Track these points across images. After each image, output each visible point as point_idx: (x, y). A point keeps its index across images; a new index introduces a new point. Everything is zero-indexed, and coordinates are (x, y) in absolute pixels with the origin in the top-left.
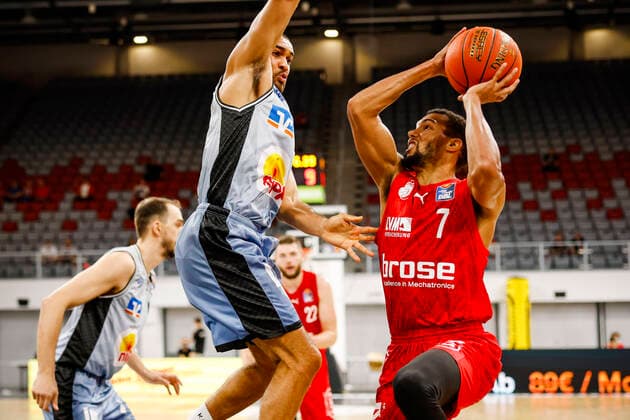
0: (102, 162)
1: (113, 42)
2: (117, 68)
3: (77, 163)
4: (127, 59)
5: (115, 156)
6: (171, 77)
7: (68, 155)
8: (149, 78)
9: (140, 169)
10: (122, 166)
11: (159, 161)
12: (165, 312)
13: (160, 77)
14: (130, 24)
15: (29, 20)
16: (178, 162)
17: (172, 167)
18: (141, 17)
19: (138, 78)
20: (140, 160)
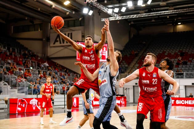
0: (170, 52)
1: (173, 24)
2: (174, 31)
3: (164, 52)
4: (176, 28)
5: (173, 51)
6: (187, 32)
7: (162, 51)
8: (181, 32)
9: (179, 53)
10: (175, 53)
11: (184, 51)
12: (186, 86)
13: (184, 32)
14: (177, 20)
15: (153, 21)
16: (189, 52)
17: (187, 53)
18: (180, 18)
19: (179, 32)
20: (179, 51)
